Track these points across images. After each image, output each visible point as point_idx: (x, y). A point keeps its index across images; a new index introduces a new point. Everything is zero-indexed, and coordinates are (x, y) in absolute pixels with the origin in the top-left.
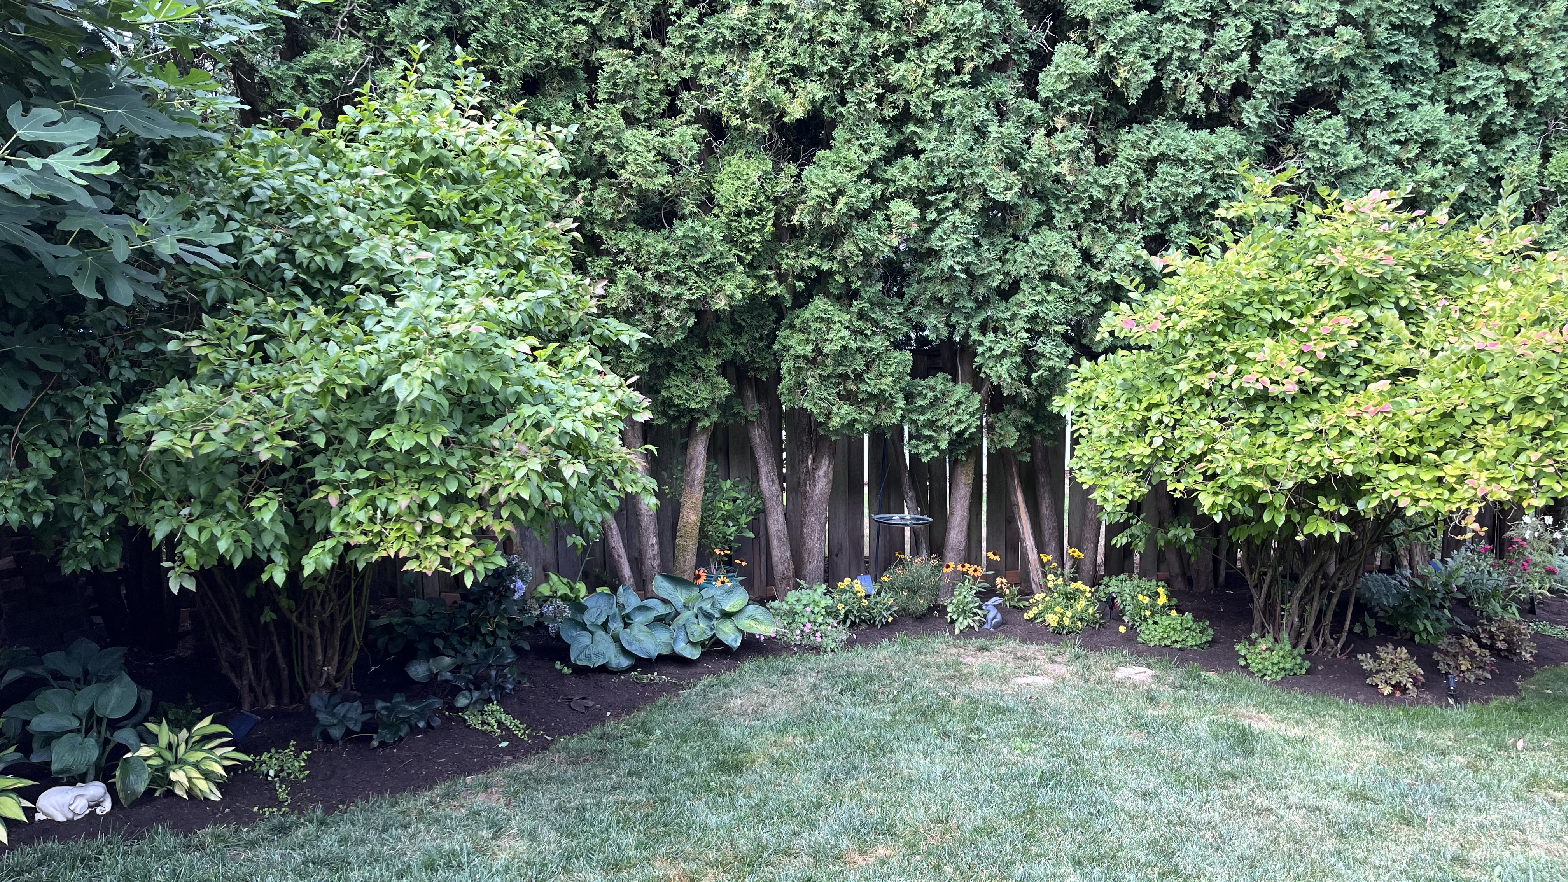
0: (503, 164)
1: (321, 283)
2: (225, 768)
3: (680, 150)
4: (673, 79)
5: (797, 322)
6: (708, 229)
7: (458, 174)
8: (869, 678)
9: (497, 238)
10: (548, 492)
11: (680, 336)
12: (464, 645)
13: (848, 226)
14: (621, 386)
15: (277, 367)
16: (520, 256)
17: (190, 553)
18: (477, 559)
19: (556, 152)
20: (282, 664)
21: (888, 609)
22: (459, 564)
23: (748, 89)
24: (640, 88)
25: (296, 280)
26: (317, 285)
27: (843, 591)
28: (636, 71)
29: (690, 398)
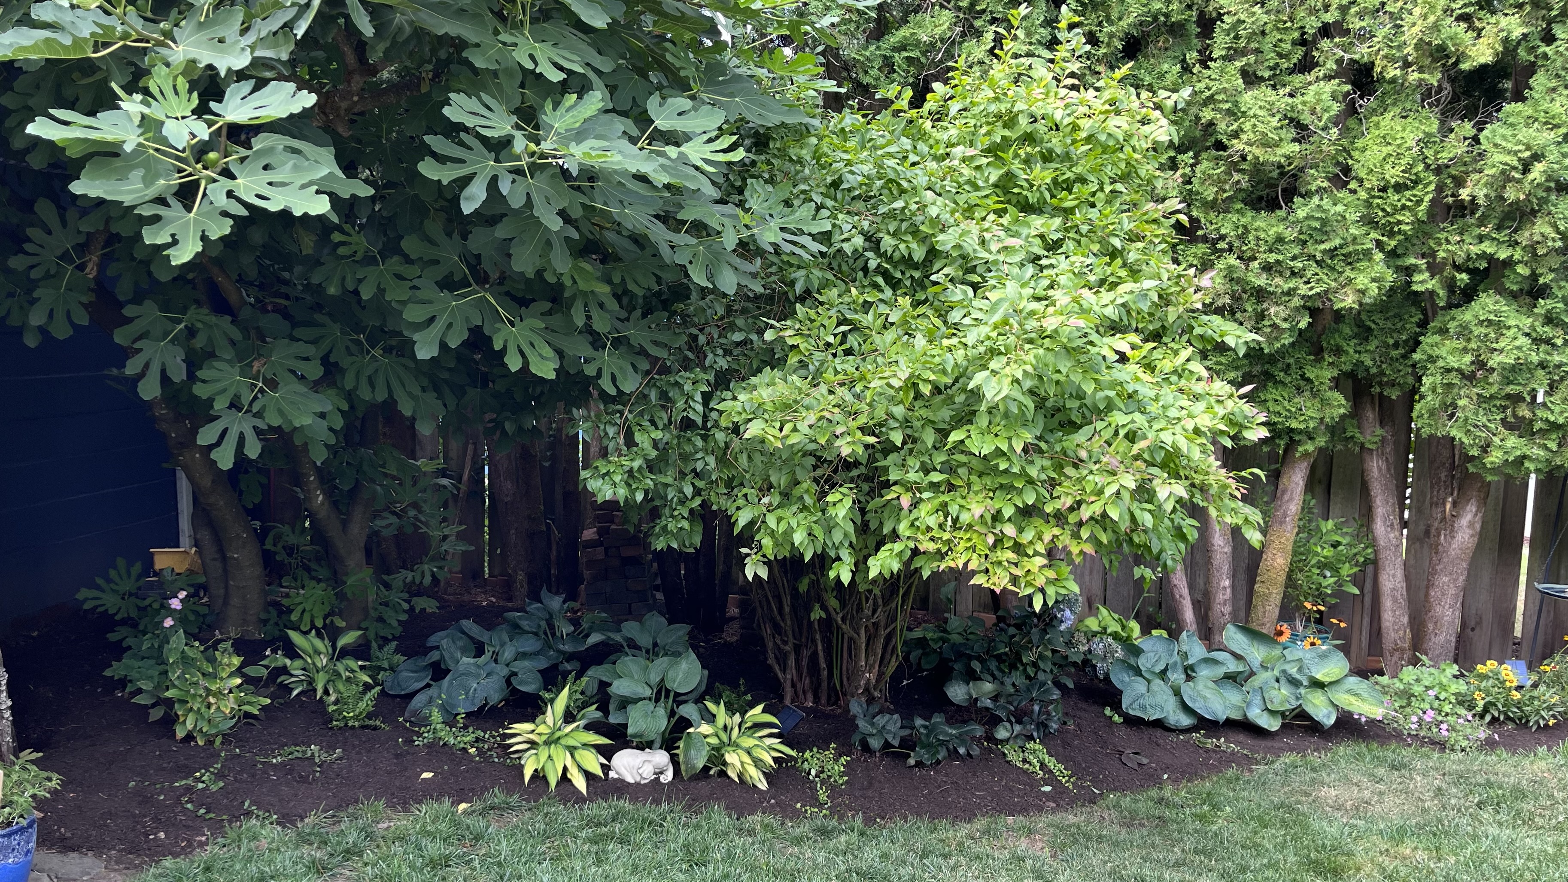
0: (1103, 138)
1: (903, 273)
2: (775, 759)
3: (1313, 112)
4: (1312, 24)
5: (1452, 326)
6: (1340, 208)
7: (1051, 151)
8: (1519, 794)
9: (1090, 222)
10: (1137, 513)
11: (1287, 340)
12: (1003, 672)
13: (1543, 201)
14: (1231, 396)
15: (858, 360)
16: (1117, 243)
17: (767, 542)
18: (1049, 582)
19: (1164, 122)
20: (823, 665)
21: (1549, 708)
22: (1029, 584)
23: (1416, 30)
24: (1268, 39)
25: (879, 270)
26: (898, 275)
27: (1483, 677)
28: (1265, 18)
29: (1291, 416)
